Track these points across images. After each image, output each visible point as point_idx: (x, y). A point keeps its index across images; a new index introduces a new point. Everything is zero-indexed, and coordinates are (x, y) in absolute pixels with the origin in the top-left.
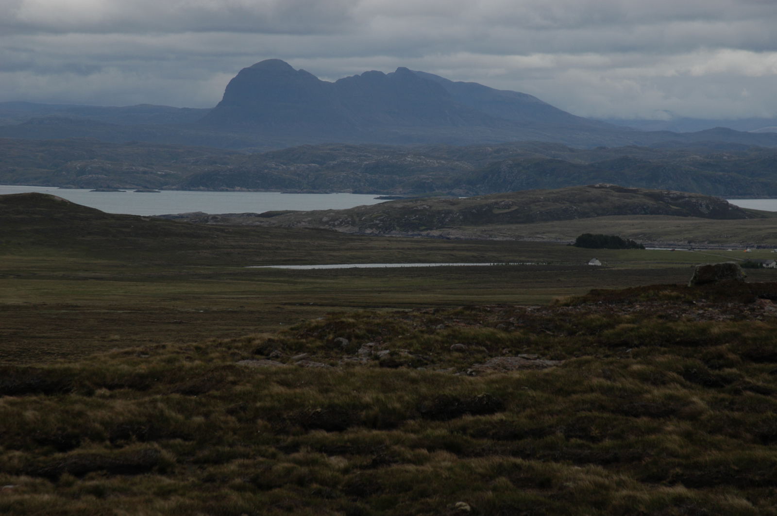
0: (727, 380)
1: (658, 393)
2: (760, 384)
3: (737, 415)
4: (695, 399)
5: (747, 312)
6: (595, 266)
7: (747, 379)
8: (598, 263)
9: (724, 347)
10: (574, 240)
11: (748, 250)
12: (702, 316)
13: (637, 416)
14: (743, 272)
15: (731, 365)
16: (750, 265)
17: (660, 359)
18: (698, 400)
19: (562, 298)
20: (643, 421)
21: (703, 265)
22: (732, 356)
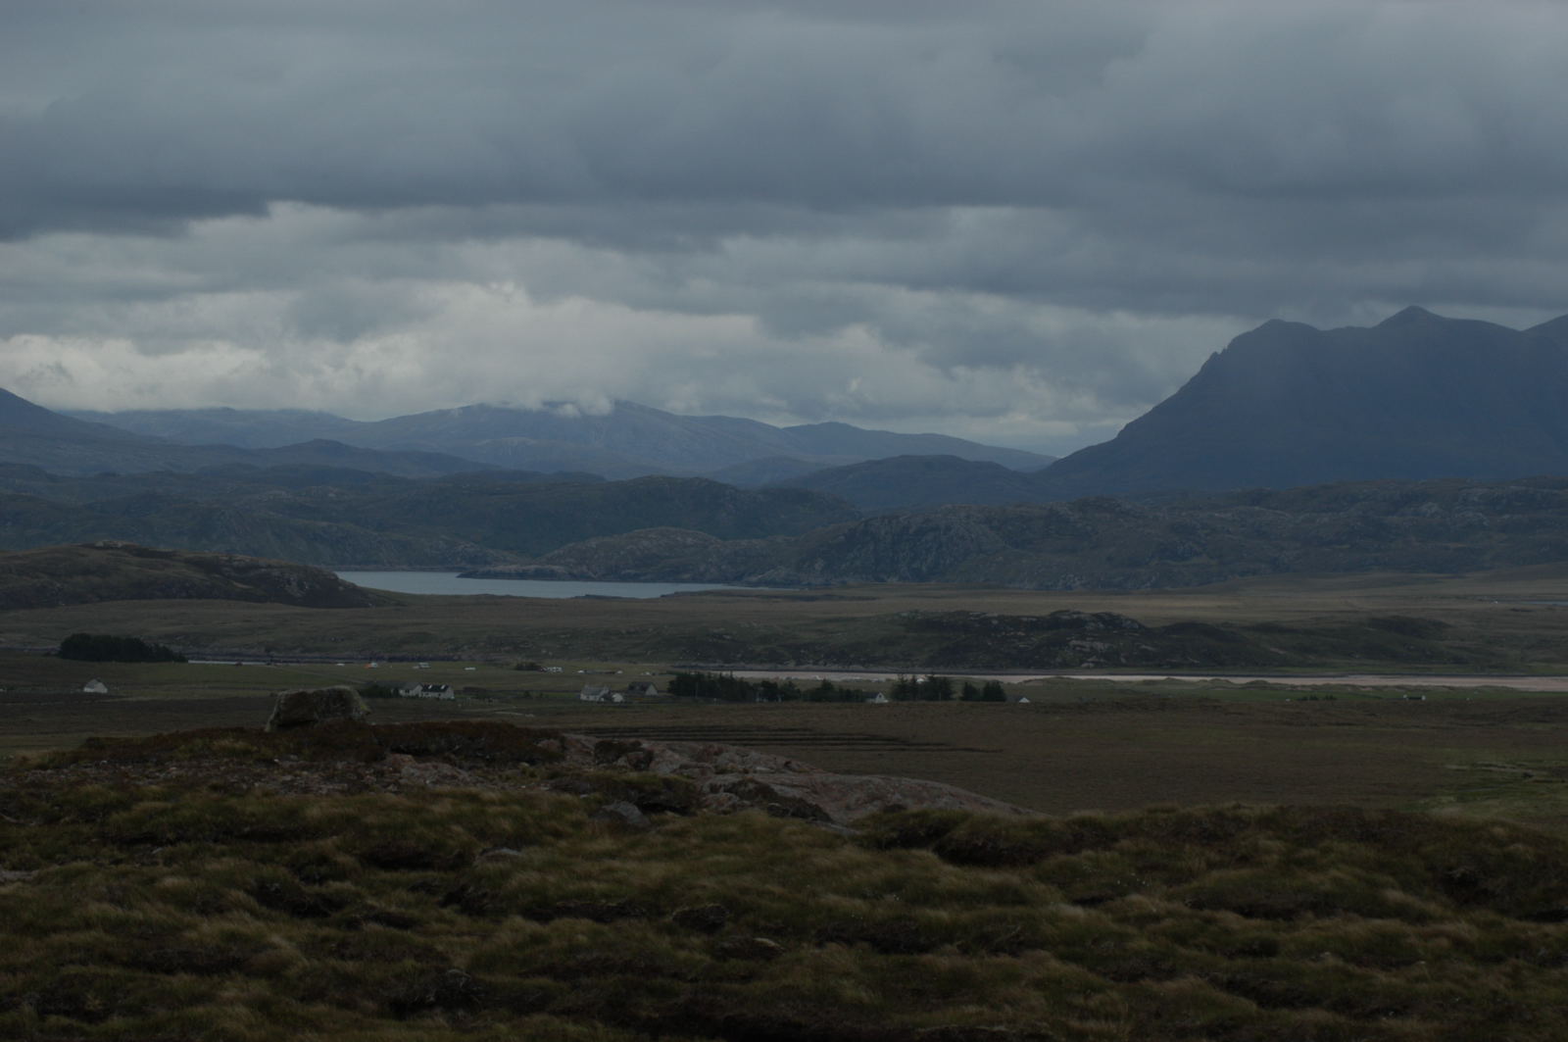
0: (335, 903)
1: (208, 929)
2: (393, 909)
3: (350, 966)
4: (276, 939)
5: (370, 778)
6: (97, 695)
7: (371, 901)
8: (100, 688)
9: (328, 844)
10: (57, 646)
11: (373, 664)
12: (289, 786)
13: (169, 972)
14: (363, 705)
15: (341, 875)
16: (376, 692)
17: (213, 866)
18: (283, 939)
19: (34, 755)
20: (181, 981)
21: (293, 691)
22: (342, 859)
